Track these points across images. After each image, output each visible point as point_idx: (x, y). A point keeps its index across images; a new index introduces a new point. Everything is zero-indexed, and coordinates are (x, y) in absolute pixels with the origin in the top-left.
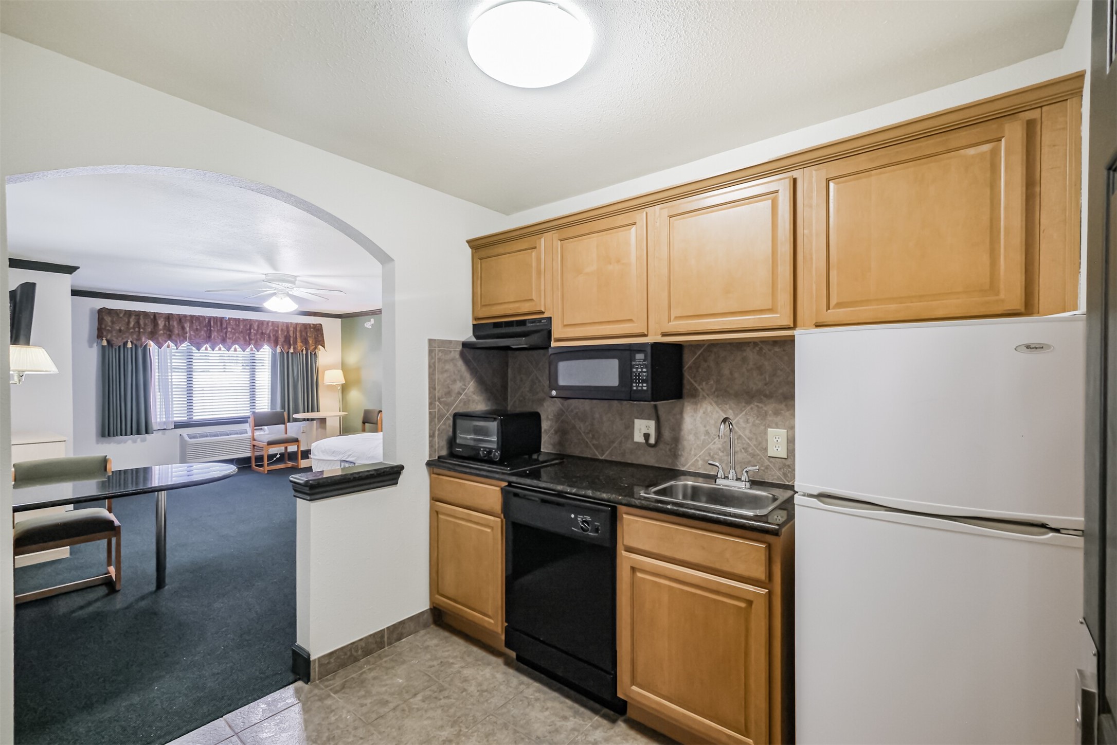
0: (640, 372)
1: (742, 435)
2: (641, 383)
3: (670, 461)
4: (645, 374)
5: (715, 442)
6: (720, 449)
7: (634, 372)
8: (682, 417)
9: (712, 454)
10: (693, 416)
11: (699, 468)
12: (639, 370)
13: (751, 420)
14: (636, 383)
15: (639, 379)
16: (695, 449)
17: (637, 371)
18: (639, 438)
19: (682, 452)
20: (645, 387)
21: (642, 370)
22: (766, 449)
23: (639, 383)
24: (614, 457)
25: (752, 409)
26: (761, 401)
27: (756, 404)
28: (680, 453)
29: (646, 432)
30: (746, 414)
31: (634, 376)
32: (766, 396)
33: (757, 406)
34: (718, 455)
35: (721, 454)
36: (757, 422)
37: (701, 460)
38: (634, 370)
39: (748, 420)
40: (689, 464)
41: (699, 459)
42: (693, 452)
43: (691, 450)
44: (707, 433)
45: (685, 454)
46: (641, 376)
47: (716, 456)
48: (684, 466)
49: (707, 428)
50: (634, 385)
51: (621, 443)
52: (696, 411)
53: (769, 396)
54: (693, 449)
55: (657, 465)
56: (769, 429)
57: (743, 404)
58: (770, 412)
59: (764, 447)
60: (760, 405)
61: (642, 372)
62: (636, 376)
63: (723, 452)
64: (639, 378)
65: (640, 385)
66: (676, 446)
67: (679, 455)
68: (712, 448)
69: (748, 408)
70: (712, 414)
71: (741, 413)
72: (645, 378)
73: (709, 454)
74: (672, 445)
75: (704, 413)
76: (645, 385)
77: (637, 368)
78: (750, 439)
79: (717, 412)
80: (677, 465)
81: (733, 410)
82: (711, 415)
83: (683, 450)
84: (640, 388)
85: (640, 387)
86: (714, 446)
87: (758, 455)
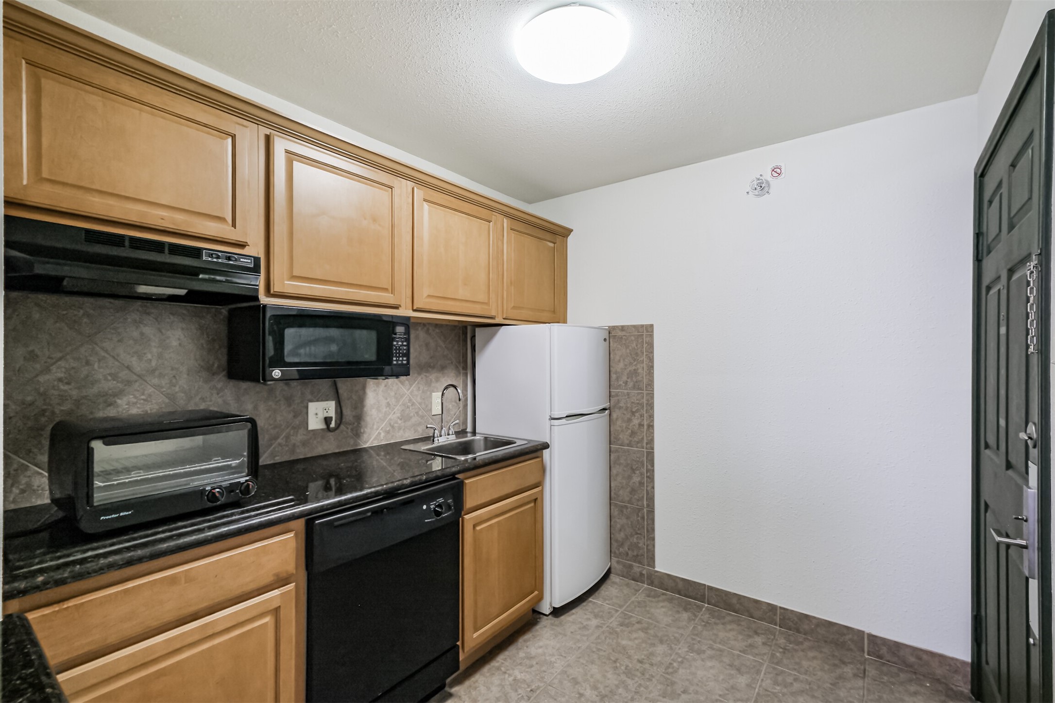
0: (401, 345)
1: (415, 401)
2: (401, 357)
3: (352, 442)
4: (405, 348)
5: (395, 412)
6: (398, 418)
7: (395, 345)
8: (364, 393)
9: (392, 424)
10: (375, 390)
11: (382, 440)
12: (400, 343)
13: (422, 387)
14: (396, 357)
15: (399, 353)
16: (378, 423)
17: (397, 344)
18: (315, 423)
19: (366, 430)
20: (404, 360)
21: (402, 344)
22: (431, 410)
23: (399, 357)
24: (277, 458)
25: (422, 378)
26: (427, 371)
27: (425, 374)
28: (362, 431)
29: (326, 415)
30: (418, 383)
31: (395, 350)
32: (430, 366)
33: (426, 376)
34: (397, 423)
35: (399, 422)
36: (425, 389)
37: (383, 432)
38: (395, 343)
39: (419, 388)
40: (372, 439)
41: (381, 431)
42: (375, 427)
43: (373, 425)
44: (388, 405)
45: (368, 430)
46: (401, 349)
47: (396, 425)
48: (366, 442)
49: (388, 400)
50: (394, 359)
51: (287, 437)
52: (378, 385)
53: (433, 367)
54: (375, 423)
55: (337, 451)
56: (433, 393)
57: (416, 375)
58: (433, 380)
59: (429, 409)
60: (427, 375)
61: (403, 345)
62: (396, 349)
63: (401, 419)
64: (399, 351)
65: (401, 359)
66: (359, 423)
67: (361, 433)
68: (392, 418)
69: (420, 378)
70: (393, 386)
71: (414, 383)
72: (405, 351)
73: (390, 424)
74: (354, 424)
75: (386, 386)
76: (405, 359)
77: (398, 341)
78: (420, 404)
79: (397, 384)
80: (359, 444)
81: (408, 381)
82: (391, 387)
83: (366, 427)
84: (400, 362)
85: (401, 360)
86: (394, 416)
87: (426, 416)
